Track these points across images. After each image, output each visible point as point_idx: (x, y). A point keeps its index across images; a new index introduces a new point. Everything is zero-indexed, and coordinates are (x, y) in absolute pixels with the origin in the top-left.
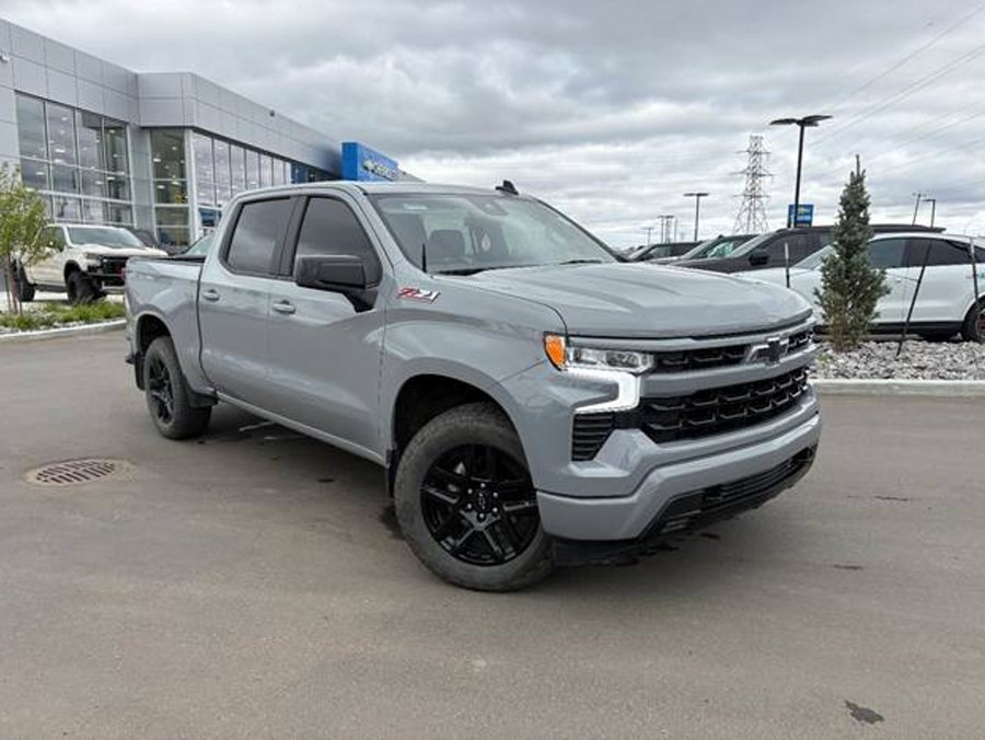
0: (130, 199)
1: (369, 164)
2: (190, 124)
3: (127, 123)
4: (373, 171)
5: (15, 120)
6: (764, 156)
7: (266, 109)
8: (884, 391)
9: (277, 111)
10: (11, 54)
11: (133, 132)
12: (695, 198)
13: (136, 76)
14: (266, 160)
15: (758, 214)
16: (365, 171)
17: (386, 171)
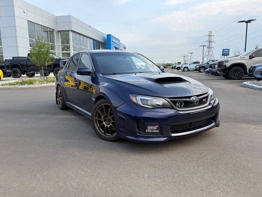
0: (55, 50)
3: (55, 30)
4: (114, 42)
5: (28, 29)
7: (88, 25)
9: (91, 26)
10: (26, 10)
13: (56, 16)
14: (88, 39)
16: (112, 42)
17: (117, 42)
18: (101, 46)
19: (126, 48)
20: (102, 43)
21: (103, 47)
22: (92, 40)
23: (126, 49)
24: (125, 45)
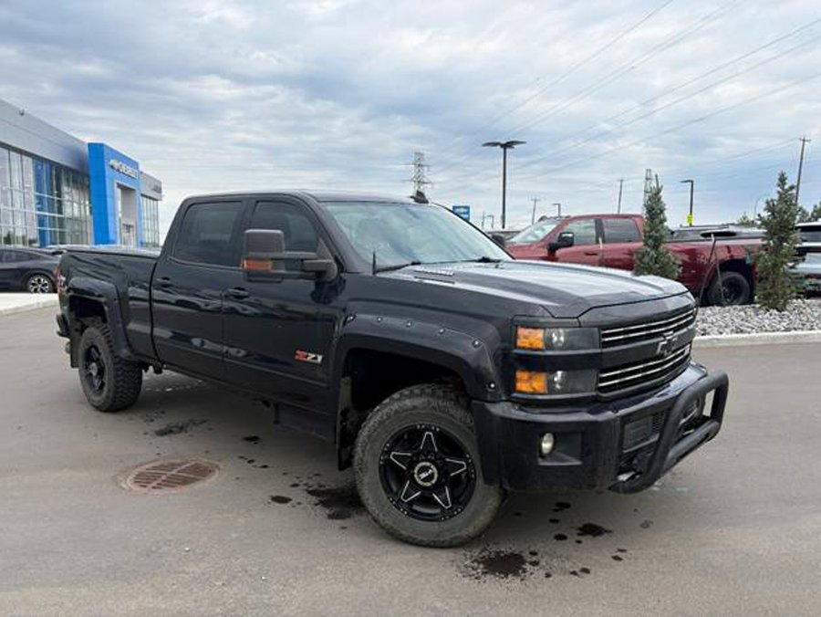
1: (113, 162)
4: (118, 170)
7: (18, 109)
8: (709, 344)
9: (27, 111)
14: (14, 155)
16: (111, 170)
17: (130, 170)
18: (68, 180)
19: (160, 189)
20: (68, 169)
21: (75, 182)
22: (30, 159)
23: (163, 190)
24: (160, 183)
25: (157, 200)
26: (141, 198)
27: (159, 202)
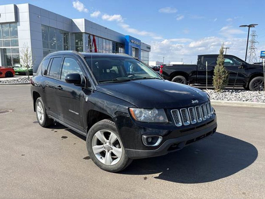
1: (132, 41)
2: (84, 32)
3: (69, 32)
4: (133, 43)
5: (41, 31)
6: (256, 37)
9: (107, 28)
10: (41, 16)
11: (70, 34)
12: (225, 49)
14: (105, 40)
15: (253, 54)
16: (131, 43)
17: (137, 43)
18: (120, 46)
22: (111, 42)
23: (151, 49)
24: (150, 46)
25: (149, 52)
26: (142, 50)
27: (150, 52)
